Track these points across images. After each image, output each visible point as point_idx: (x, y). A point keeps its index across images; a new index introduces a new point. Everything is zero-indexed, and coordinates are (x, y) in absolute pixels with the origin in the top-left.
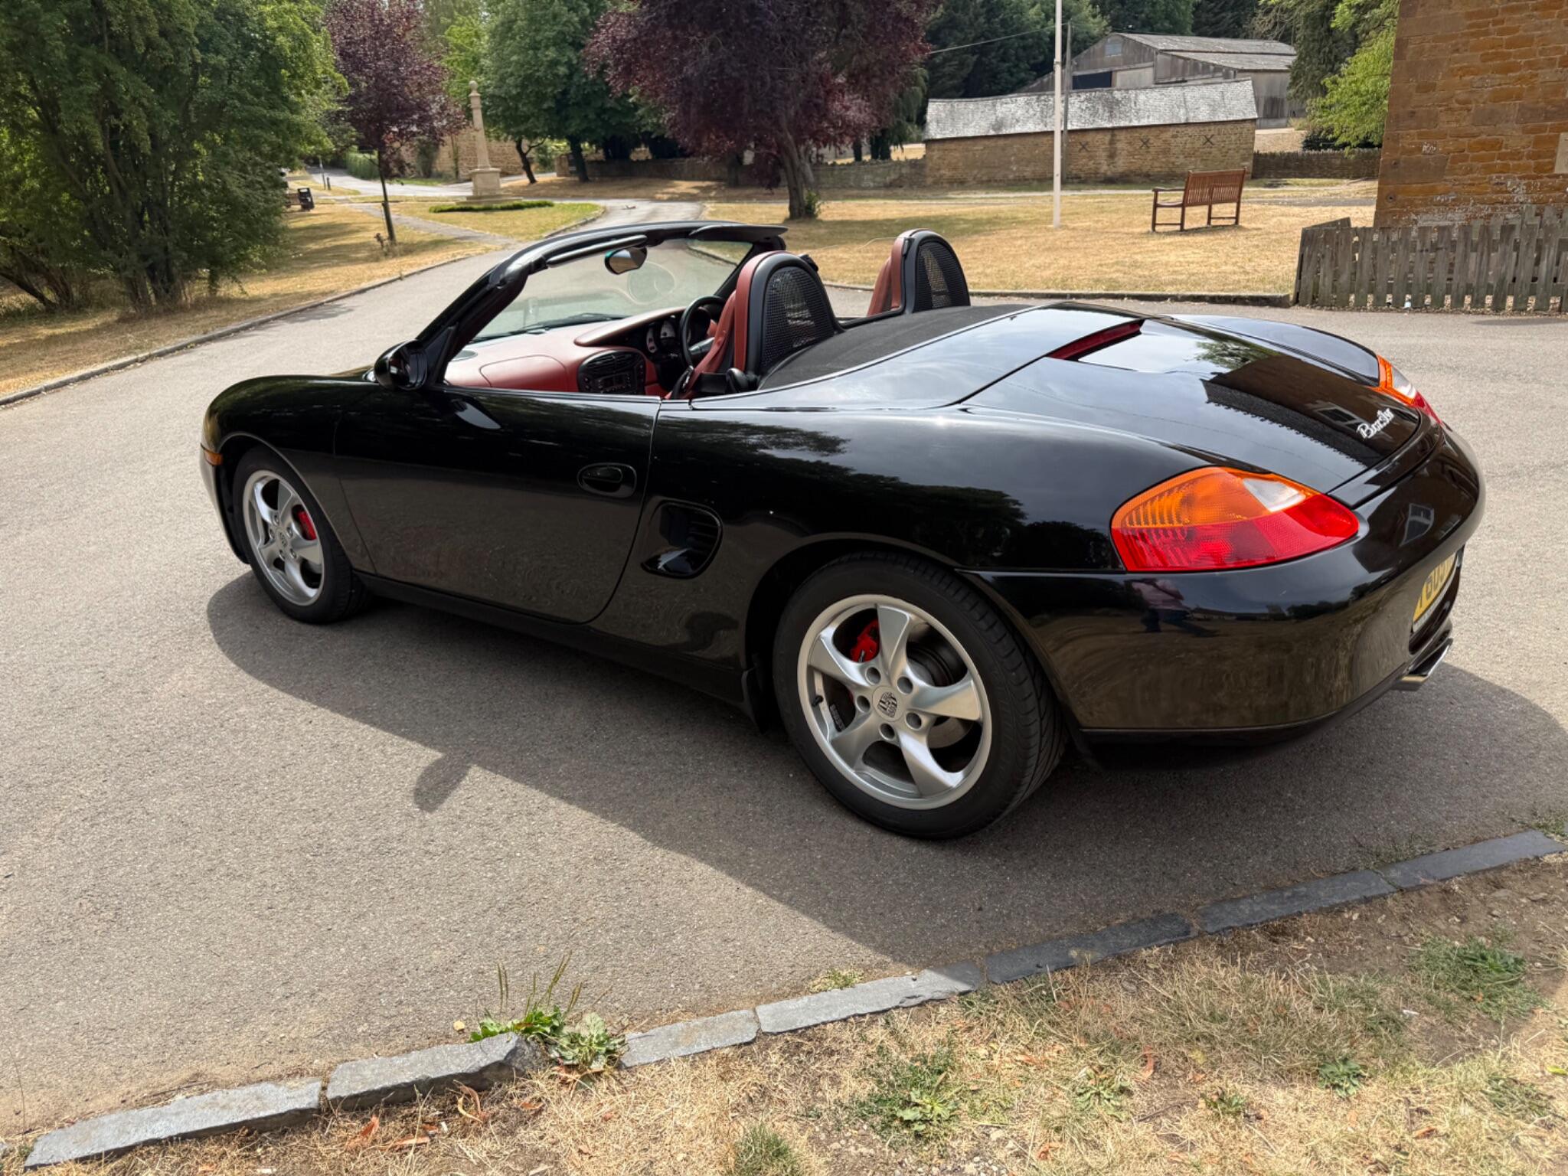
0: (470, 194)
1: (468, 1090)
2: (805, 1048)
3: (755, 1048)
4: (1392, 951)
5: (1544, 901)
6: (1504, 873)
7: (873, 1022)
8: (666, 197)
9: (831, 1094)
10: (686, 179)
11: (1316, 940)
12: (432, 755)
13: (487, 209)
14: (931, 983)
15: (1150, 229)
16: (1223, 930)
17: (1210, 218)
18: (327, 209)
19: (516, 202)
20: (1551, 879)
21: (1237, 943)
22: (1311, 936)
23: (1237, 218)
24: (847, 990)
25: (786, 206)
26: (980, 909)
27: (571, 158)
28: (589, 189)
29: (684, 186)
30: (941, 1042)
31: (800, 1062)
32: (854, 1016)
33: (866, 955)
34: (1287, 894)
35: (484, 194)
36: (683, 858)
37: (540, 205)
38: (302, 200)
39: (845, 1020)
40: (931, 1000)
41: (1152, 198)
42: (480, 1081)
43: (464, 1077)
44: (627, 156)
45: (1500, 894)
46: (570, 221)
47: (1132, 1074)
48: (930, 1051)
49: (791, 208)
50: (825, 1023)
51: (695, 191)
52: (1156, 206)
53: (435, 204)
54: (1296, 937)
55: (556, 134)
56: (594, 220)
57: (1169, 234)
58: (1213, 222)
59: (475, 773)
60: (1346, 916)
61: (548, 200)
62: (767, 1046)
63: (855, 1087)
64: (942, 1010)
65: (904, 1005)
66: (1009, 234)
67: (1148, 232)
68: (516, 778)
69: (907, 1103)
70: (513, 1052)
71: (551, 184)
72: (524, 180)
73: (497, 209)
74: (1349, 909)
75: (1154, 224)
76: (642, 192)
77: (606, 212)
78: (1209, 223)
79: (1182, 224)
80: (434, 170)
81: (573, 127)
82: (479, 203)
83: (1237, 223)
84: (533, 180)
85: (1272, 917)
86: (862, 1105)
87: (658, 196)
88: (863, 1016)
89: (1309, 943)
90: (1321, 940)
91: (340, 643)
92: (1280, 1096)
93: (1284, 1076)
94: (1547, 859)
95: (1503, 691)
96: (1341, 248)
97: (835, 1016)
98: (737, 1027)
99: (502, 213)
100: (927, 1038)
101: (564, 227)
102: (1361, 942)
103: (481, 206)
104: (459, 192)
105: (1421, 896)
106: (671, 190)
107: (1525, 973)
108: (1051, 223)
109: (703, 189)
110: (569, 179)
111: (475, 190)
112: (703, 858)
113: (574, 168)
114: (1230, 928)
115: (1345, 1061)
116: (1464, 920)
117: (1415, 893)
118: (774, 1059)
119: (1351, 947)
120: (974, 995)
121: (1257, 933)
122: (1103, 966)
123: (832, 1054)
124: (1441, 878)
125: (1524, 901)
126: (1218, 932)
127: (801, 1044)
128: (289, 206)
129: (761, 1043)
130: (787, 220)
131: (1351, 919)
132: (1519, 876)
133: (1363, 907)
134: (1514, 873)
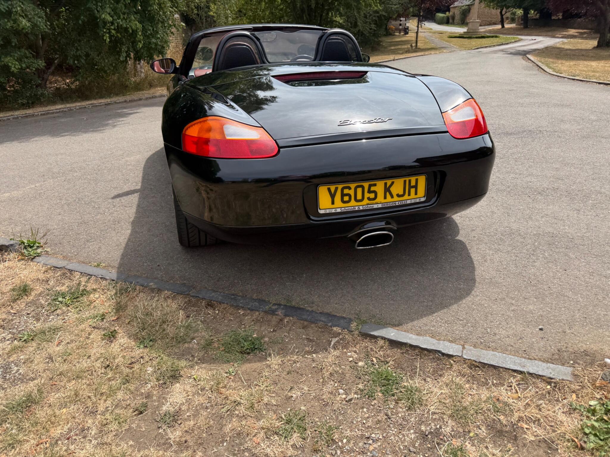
0: (466, 31)
3: (58, 270)
5: (310, 340)
7: (87, 276)
8: (560, 36)
9: (58, 288)
10: (575, 28)
11: (218, 313)
13: (470, 38)
14: (113, 275)
16: (197, 297)
19: (483, 35)
20: (326, 335)
22: (219, 311)
24: (95, 268)
26: (159, 266)
27: (523, 18)
28: (526, 31)
29: (572, 32)
30: (93, 289)
31: (63, 278)
33: (116, 263)
35: (471, 31)
36: (130, 228)
37: (492, 37)
39: (82, 273)
40: (104, 278)
44: (551, 18)
45: (300, 330)
47: (111, 317)
48: (88, 289)
50: (77, 271)
51: (576, 34)
53: (448, 35)
54: (214, 309)
56: (506, 44)
59: (137, 194)
60: (240, 311)
61: (498, 35)
64: (104, 282)
65: (98, 276)
69: (64, 297)
70: (12, 245)
71: (511, 28)
72: (500, 26)
73: (474, 38)
74: (243, 310)
76: (550, 33)
80: (466, 21)
84: (503, 26)
85: (215, 300)
86: (59, 293)
87: (557, 35)
89: (215, 313)
90: (220, 314)
92: (124, 340)
93: (133, 336)
97: (82, 271)
98: (61, 263)
100: (91, 286)
102: (229, 320)
103: (467, 36)
104: (461, 30)
106: (565, 33)
107: (255, 353)
109: (581, 34)
110: (519, 26)
111: (468, 30)
113: (522, 22)
117: (271, 316)
118: (58, 274)
119: (225, 320)
120: (114, 282)
121: (205, 302)
122: (152, 290)
123: (70, 279)
124: (286, 315)
125: (304, 336)
126: (193, 296)
127: (67, 274)
128: (400, 33)
129: (61, 269)
130: (594, 48)
131: (240, 313)
132: (317, 329)
133: (249, 311)
134: (316, 327)
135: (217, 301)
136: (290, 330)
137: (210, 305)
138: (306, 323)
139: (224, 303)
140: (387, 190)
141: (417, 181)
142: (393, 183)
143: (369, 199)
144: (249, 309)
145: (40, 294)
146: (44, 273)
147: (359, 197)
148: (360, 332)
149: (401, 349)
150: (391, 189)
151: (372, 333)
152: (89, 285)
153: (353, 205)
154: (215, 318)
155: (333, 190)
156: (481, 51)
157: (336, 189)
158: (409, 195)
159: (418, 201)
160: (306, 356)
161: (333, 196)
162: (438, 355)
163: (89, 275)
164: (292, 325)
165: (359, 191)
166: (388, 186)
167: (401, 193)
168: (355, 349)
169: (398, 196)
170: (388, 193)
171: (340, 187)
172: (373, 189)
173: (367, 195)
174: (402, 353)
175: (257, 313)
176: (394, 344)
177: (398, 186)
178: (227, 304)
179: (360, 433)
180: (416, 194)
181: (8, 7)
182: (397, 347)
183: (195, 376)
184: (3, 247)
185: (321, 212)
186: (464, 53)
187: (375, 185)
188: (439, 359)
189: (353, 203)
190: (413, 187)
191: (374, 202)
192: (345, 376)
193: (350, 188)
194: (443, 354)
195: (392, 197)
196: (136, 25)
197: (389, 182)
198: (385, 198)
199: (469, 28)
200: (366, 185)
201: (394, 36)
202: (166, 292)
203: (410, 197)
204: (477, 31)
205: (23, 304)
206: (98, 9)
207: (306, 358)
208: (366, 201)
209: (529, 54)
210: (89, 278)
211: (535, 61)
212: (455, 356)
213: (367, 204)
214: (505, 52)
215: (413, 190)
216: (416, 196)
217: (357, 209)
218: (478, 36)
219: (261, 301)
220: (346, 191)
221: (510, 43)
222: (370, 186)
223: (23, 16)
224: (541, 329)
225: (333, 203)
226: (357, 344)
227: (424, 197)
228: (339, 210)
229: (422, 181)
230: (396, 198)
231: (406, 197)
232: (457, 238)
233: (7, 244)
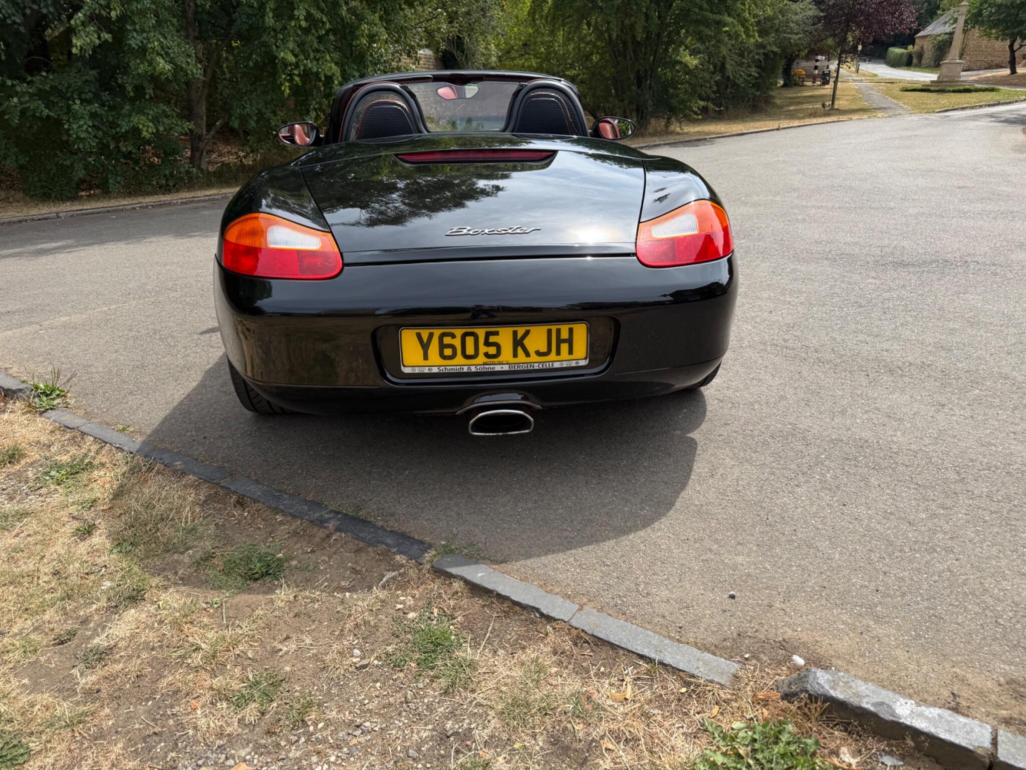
3: (69, 431)
7: (100, 444)
11: (247, 516)
14: (133, 445)
16: (226, 488)
19: (967, 87)
20: (382, 566)
21: (224, 496)
22: (248, 513)
30: (102, 463)
33: (149, 429)
34: (278, 493)
35: (945, 79)
37: (985, 90)
39: (96, 438)
40: (121, 448)
42: (7, 394)
45: (349, 555)
48: (95, 463)
50: (91, 436)
53: (901, 85)
54: (243, 509)
60: (277, 517)
61: (996, 87)
64: (119, 454)
65: (114, 445)
69: (58, 471)
70: (20, 390)
72: (1007, 71)
73: (949, 91)
74: (283, 515)
80: (942, 63)
82: (936, 86)
84: (1013, 72)
85: (251, 496)
88: (102, 441)
89: (242, 515)
90: (249, 517)
92: (100, 539)
94: (398, 557)
98: (78, 422)
99: (952, 94)
100: (101, 458)
102: (257, 528)
103: (937, 89)
104: (928, 77)
105: (318, 531)
111: (939, 77)
114: (229, 489)
116: (313, 551)
117: (318, 528)
118: (67, 437)
119: (250, 527)
120: (131, 455)
121: (235, 498)
122: (175, 472)
123: (78, 446)
124: (338, 529)
125: (349, 564)
127: (77, 438)
128: (814, 82)
129: (72, 430)
131: (277, 519)
132: (373, 555)
133: (289, 518)
134: (374, 552)
136: (335, 553)
137: (240, 503)
138: (362, 544)
139: (260, 502)
140: (518, 343)
141: (571, 331)
142: (527, 333)
143: (487, 355)
144: (291, 514)
145: (32, 464)
146: (49, 434)
147: (470, 351)
148: (433, 567)
149: (484, 600)
150: (526, 342)
151: (449, 570)
152: (99, 456)
153: (459, 364)
154: (239, 522)
155: (425, 338)
156: (949, 116)
157: (431, 335)
158: (558, 353)
159: (573, 364)
160: (335, 594)
161: (425, 346)
162: (535, 615)
163: (104, 442)
164: (342, 546)
165: (470, 341)
166: (519, 336)
167: (544, 349)
168: (415, 592)
169: (538, 353)
170: (519, 349)
171: (437, 332)
172: (492, 339)
173: (483, 349)
175: (299, 522)
176: (476, 589)
177: (537, 338)
178: (264, 503)
179: (350, 718)
180: (571, 352)
181: (142, 42)
182: (480, 596)
183: (161, 602)
184: (10, 392)
185: (407, 370)
186: (916, 118)
187: (497, 333)
188: (533, 622)
189: (459, 359)
190: (564, 341)
191: (496, 360)
192: (377, 630)
193: (453, 336)
194: (542, 615)
195: (528, 354)
196: (331, 68)
197: (521, 331)
198: (515, 355)
199: (941, 74)
200: (481, 332)
201: (802, 88)
202: (190, 477)
203: (559, 358)
204: (956, 79)
206: (278, 44)
207: (334, 596)
208: (481, 359)
210: (102, 447)
212: (559, 620)
213: (484, 364)
215: (565, 347)
216: (571, 357)
217: (465, 369)
218: (957, 88)
219: (317, 505)
220: (447, 340)
221: (1016, 102)
222: (488, 335)
223: (162, 55)
224: (732, 597)
225: (426, 357)
226: (422, 584)
227: (585, 359)
228: (435, 370)
229: (581, 332)
230: (534, 358)
231: (553, 356)
232: (691, 435)
233: (14, 389)
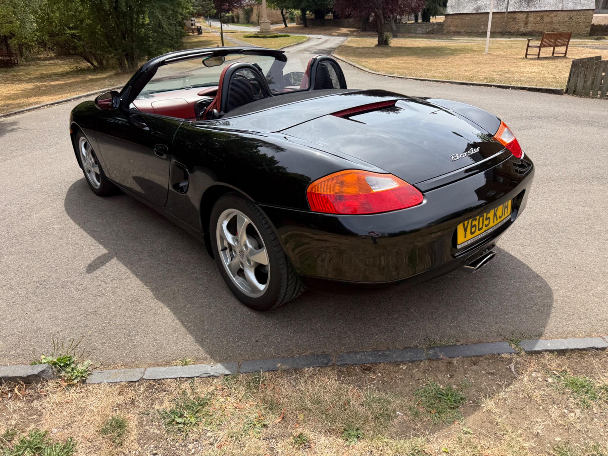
0: (259, 31)
1: (22, 383)
2: (155, 387)
3: (137, 384)
4: (411, 385)
5: (492, 374)
6: (481, 359)
7: (186, 381)
8: (336, 34)
9: (156, 407)
10: (346, 27)
11: (382, 375)
12: (105, 251)
13: (265, 37)
14: (219, 369)
15: (525, 57)
16: (344, 365)
17: (553, 53)
18: (207, 34)
19: (276, 35)
20: (501, 364)
21: (348, 371)
22: (381, 373)
23: (566, 53)
24: (185, 367)
25: (377, 39)
26: (257, 341)
27: (302, 18)
28: (307, 30)
29: (344, 30)
30: (209, 393)
31: (152, 392)
32: (180, 378)
33: (202, 353)
34: (380, 353)
35: (264, 31)
36: (162, 305)
37: (285, 36)
38: (198, 31)
39: (176, 379)
40: (213, 376)
41: (527, 43)
42: (28, 381)
43: (21, 378)
44: (324, 17)
45: (475, 367)
46: (292, 43)
47: (273, 419)
48: (202, 396)
49: (378, 41)
50: (167, 379)
51: (348, 32)
52: (528, 46)
53: (244, 34)
54: (374, 373)
55: (296, 8)
56: (302, 43)
57: (531, 59)
58: (555, 55)
59: (114, 260)
60: (401, 367)
61: (288, 34)
62: (142, 384)
63: (168, 405)
64: (215, 380)
65: (201, 376)
66: (464, 56)
67: (523, 58)
68: (126, 265)
69: (182, 416)
70: (43, 372)
71: (293, 28)
73: (268, 37)
74: (403, 364)
75: (526, 54)
76: (327, 32)
77: (309, 40)
78: (553, 55)
79: (539, 55)
80: (250, 21)
81: (303, 5)
82: (261, 34)
83: (565, 55)
84: (286, 26)
85: (367, 362)
86: (166, 413)
87: (333, 34)
88: (183, 378)
89: (378, 376)
90: (384, 375)
91: (104, 204)
92: (324, 440)
93: (329, 432)
94: (503, 355)
95: (538, 276)
96: (589, 70)
97: (173, 377)
98: (135, 374)
99: (270, 39)
100: (203, 391)
101: (288, 45)
102: (401, 379)
103: (262, 36)
104: (255, 30)
105: (438, 363)
106: (339, 32)
107: (463, 404)
108: (484, 52)
109: (352, 32)
110: (300, 26)
111: (260, 30)
112: (168, 306)
113: (302, 22)
114: (347, 364)
115: (357, 430)
116: (452, 376)
117: (436, 361)
118: (142, 389)
119: (395, 380)
120: (230, 376)
121: (358, 368)
122: (287, 372)
123: (165, 391)
125: (483, 372)
126: (341, 365)
127: (155, 385)
128: (193, 33)
129: (140, 382)
130: (376, 46)
131: (402, 368)
132: (487, 361)
133: (410, 364)
134: (485, 359)
135: (371, 363)
137: (365, 370)
138: (474, 359)
139: (380, 363)
140: (495, 214)
142: (498, 208)
143: (486, 226)
145: (140, 424)
146: (119, 394)
148: (526, 352)
149: (564, 355)
152: (199, 390)
153: (477, 235)
154: (383, 382)
155: (466, 225)
157: (468, 223)
158: (505, 214)
159: (508, 218)
161: (466, 230)
162: (593, 351)
163: (188, 378)
164: (463, 365)
166: (496, 211)
167: (501, 214)
168: (532, 369)
169: (500, 217)
170: (495, 218)
171: (470, 220)
173: (485, 222)
174: (568, 359)
175: (422, 363)
177: (500, 210)
180: (507, 211)
182: (560, 355)
183: (443, 450)
184: (30, 378)
185: (459, 247)
187: (490, 212)
188: (597, 354)
190: (506, 207)
191: (489, 227)
192: (551, 396)
193: (476, 220)
194: (597, 349)
198: (494, 222)
199: (261, 28)
202: (306, 369)
203: (505, 217)
204: (269, 31)
205: (133, 443)
207: (507, 392)
208: (484, 228)
209: (333, 53)
210: (192, 383)
211: (346, 61)
213: (485, 231)
214: (309, 51)
217: (479, 237)
218: (271, 35)
220: (474, 223)
222: (487, 214)
225: (465, 237)
227: (511, 214)
228: (469, 242)
230: (498, 220)
231: (503, 217)
233: (37, 373)
